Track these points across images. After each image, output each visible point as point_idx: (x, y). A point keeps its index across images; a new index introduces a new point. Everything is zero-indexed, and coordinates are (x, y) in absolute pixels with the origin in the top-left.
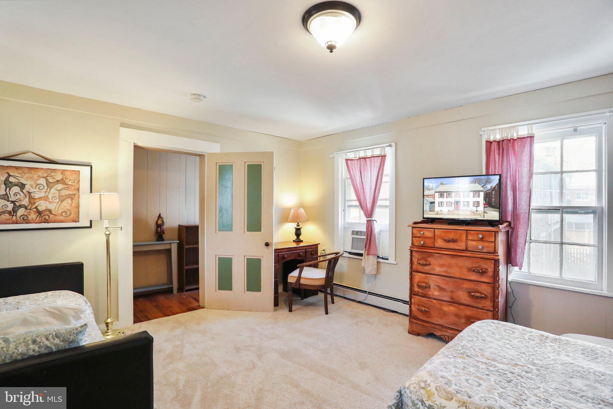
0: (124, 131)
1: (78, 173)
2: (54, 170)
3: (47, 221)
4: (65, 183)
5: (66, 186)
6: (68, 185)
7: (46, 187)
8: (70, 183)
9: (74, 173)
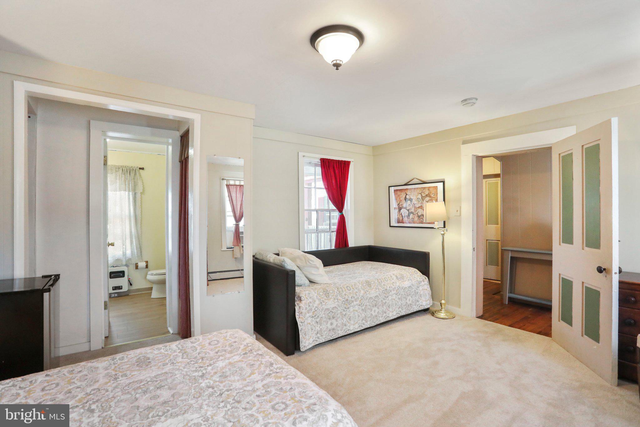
0: (464, 147)
1: (436, 188)
2: (424, 188)
3: (422, 223)
4: (430, 197)
5: (431, 198)
6: (431, 197)
7: (421, 200)
8: (433, 196)
9: (434, 188)
